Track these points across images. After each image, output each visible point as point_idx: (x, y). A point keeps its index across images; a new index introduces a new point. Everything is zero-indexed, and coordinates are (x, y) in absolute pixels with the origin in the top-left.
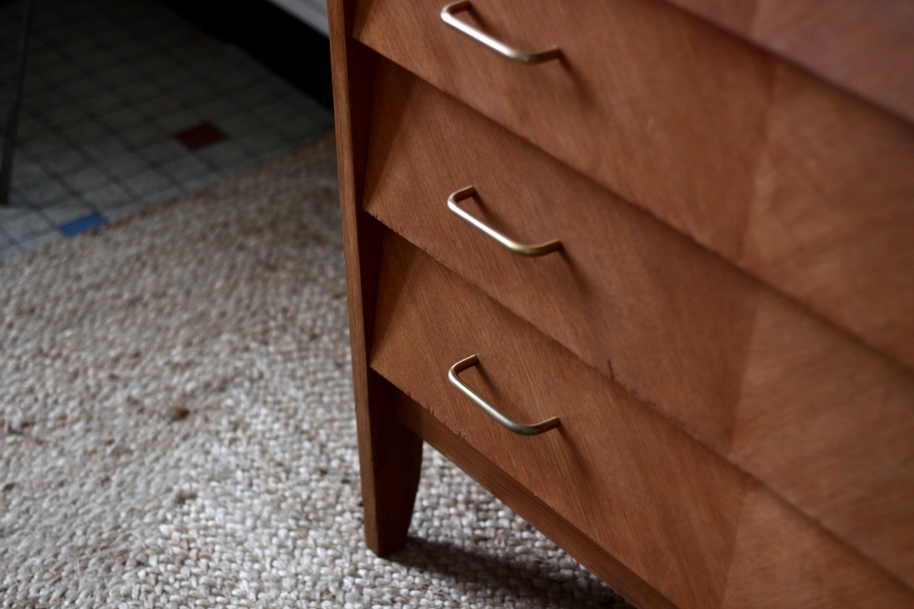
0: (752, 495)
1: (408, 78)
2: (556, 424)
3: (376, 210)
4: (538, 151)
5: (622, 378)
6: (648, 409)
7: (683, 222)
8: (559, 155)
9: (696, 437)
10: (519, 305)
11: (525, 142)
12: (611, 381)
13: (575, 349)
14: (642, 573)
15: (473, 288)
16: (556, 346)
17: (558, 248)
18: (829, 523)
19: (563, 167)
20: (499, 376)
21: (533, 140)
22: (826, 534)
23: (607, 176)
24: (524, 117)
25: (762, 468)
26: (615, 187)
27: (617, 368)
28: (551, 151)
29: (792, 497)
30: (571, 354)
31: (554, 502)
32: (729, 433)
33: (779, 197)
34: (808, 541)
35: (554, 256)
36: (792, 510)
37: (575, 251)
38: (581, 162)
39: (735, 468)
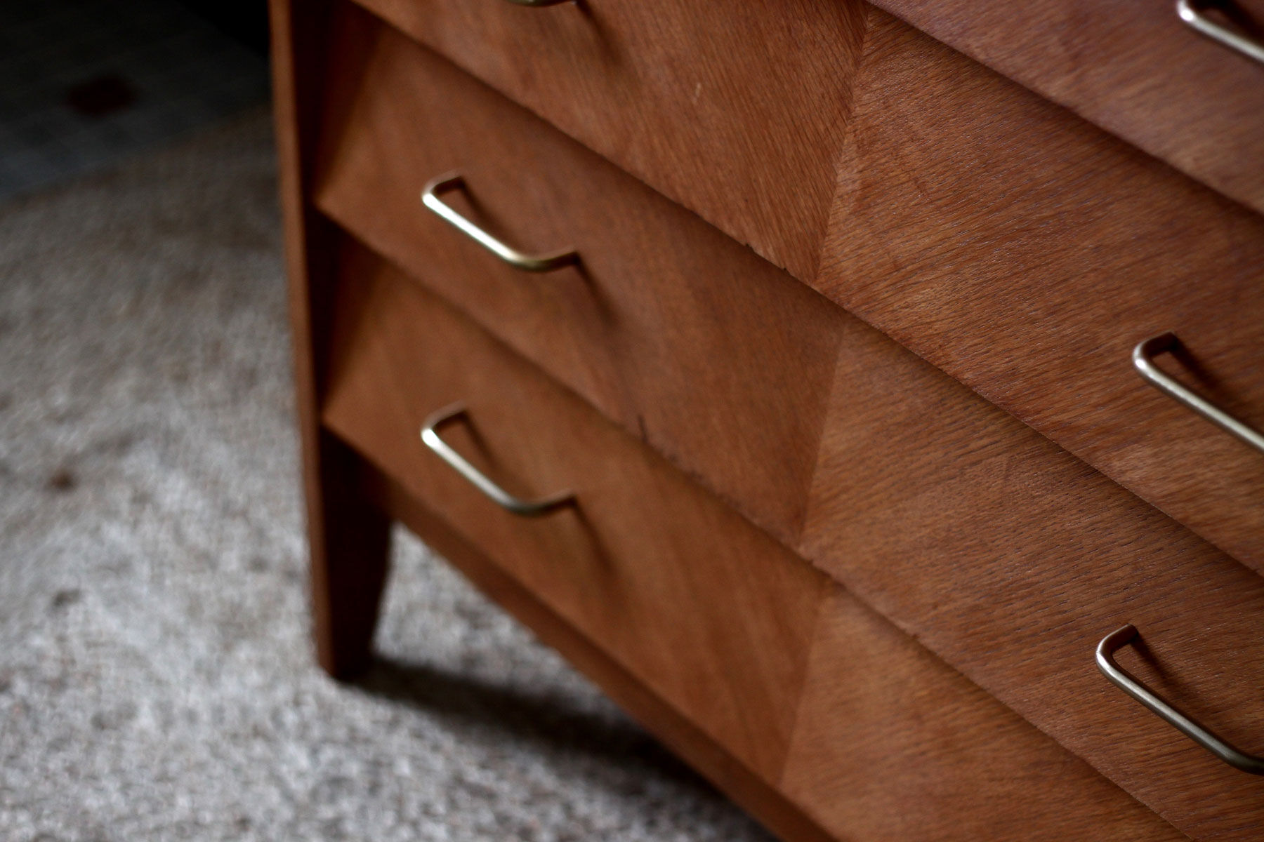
0: (830, 601)
1: (374, 25)
2: (570, 503)
3: (333, 203)
4: (548, 127)
5: (657, 439)
6: (693, 483)
7: (739, 227)
8: (575, 134)
9: (756, 521)
10: (521, 337)
11: (528, 115)
12: (643, 443)
13: (595, 398)
14: (684, 707)
15: (459, 314)
16: (571, 396)
17: (574, 260)
18: (930, 641)
19: (580, 149)
20: (496, 435)
21: (540, 113)
22: (926, 654)
23: (638, 163)
24: (527, 79)
25: (842, 565)
26: (649, 179)
27: (652, 425)
28: (563, 127)
29: (882, 607)
30: (588, 407)
31: (567, 608)
32: (798, 517)
33: (867, 195)
34: (905, 666)
35: (567, 273)
36: (883, 622)
37: (597, 265)
38: (605, 143)
39: (808, 564)
